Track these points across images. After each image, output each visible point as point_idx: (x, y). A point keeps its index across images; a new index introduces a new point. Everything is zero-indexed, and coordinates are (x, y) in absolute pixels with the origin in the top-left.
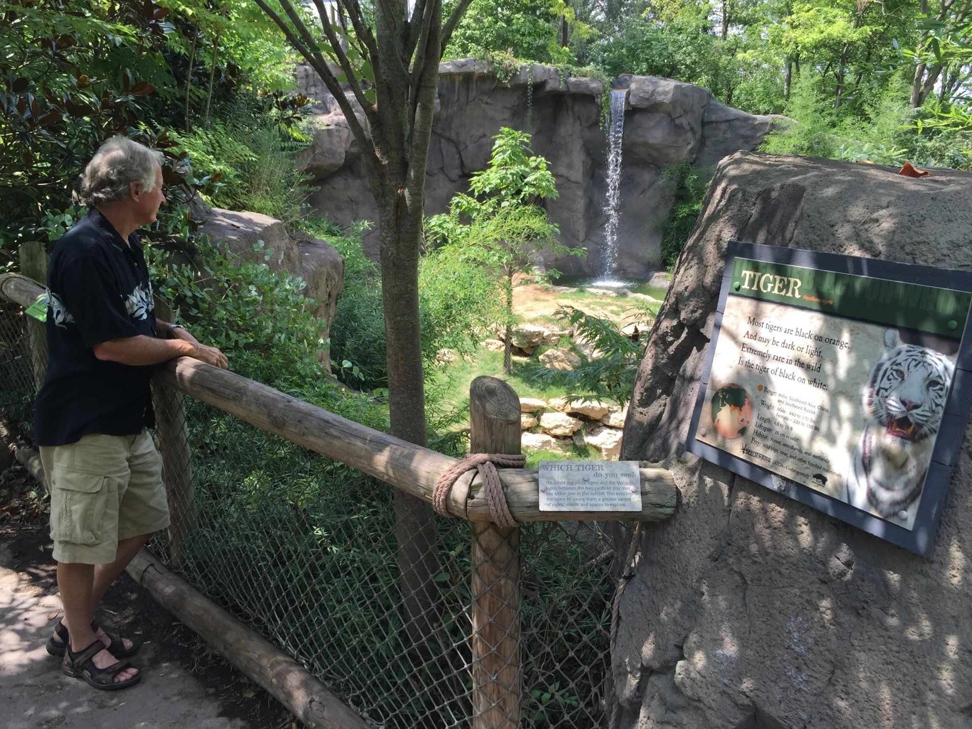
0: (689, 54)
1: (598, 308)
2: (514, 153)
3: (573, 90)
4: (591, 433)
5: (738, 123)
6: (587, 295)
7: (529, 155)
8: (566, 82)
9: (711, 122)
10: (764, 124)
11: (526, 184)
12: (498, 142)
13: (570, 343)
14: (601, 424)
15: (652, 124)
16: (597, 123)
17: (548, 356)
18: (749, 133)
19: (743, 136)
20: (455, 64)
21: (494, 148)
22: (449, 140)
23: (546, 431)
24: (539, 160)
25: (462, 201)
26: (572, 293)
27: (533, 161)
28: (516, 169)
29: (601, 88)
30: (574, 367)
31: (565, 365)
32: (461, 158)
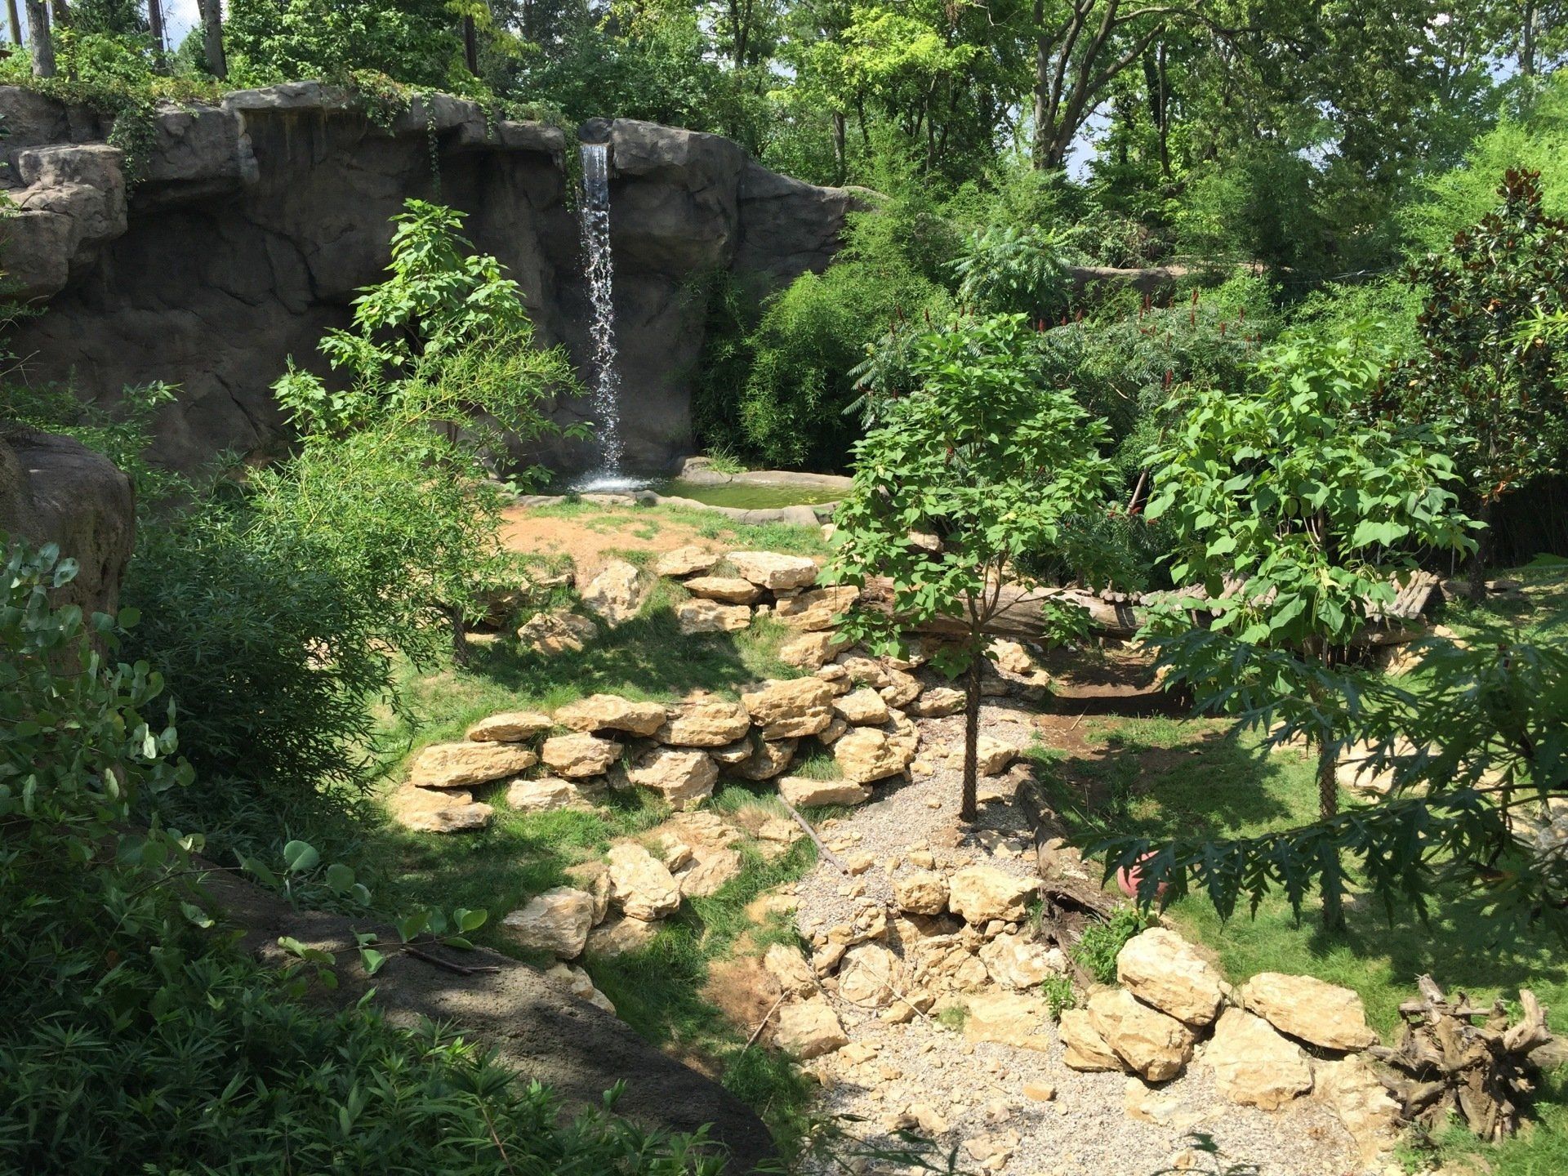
0: (692, 90)
1: (610, 529)
2: (436, 248)
3: (511, 142)
4: (640, 763)
5: (795, 201)
6: (582, 507)
7: (467, 253)
8: (496, 129)
9: (753, 199)
10: (836, 201)
11: (468, 307)
12: (405, 228)
13: (572, 598)
14: (656, 744)
15: (656, 203)
16: (559, 202)
17: (534, 627)
18: (814, 217)
19: (805, 223)
20: (281, 93)
21: (395, 239)
22: (281, 236)
23: (555, 772)
24: (484, 261)
25: (341, 344)
26: (555, 506)
27: (475, 264)
28: (445, 278)
29: (562, 140)
30: (585, 641)
31: (568, 641)
32: (308, 269)
